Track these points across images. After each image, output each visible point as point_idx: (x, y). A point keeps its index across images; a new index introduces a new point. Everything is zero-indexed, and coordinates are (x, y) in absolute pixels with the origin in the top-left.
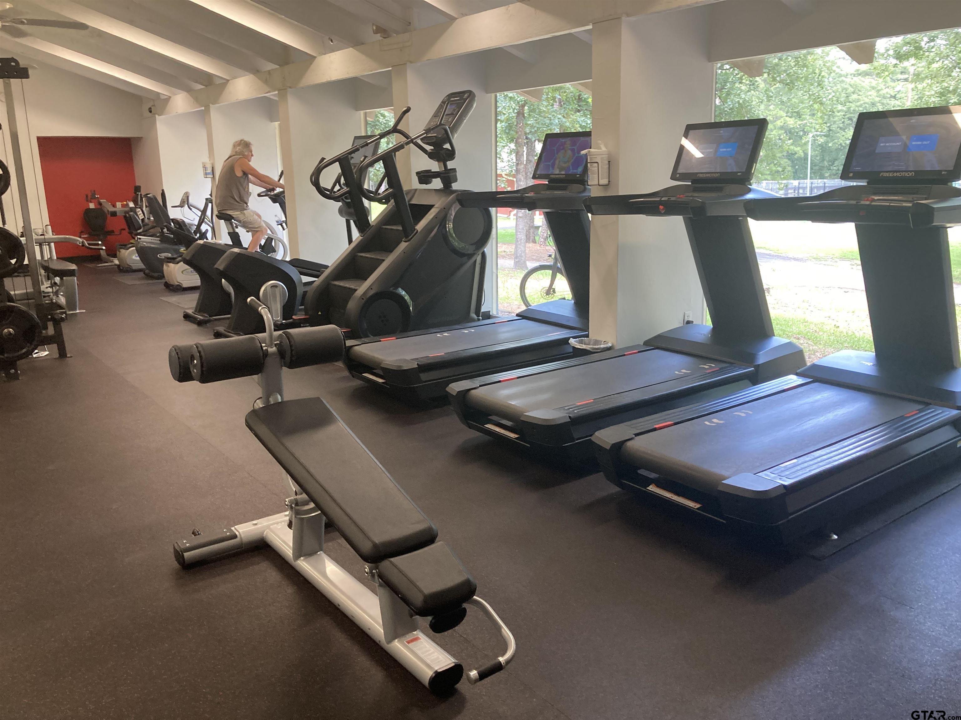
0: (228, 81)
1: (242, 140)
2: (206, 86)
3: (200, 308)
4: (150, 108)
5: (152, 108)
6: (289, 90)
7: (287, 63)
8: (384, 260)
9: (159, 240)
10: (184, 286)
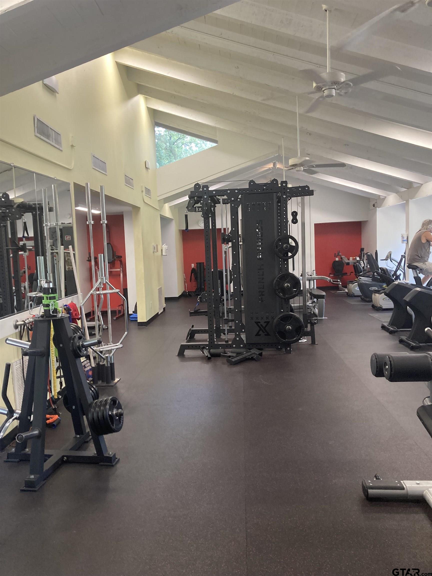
0: (423, 184)
1: (429, 220)
2: (408, 189)
3: (392, 323)
5: (375, 204)
9: (372, 279)
10: (384, 308)
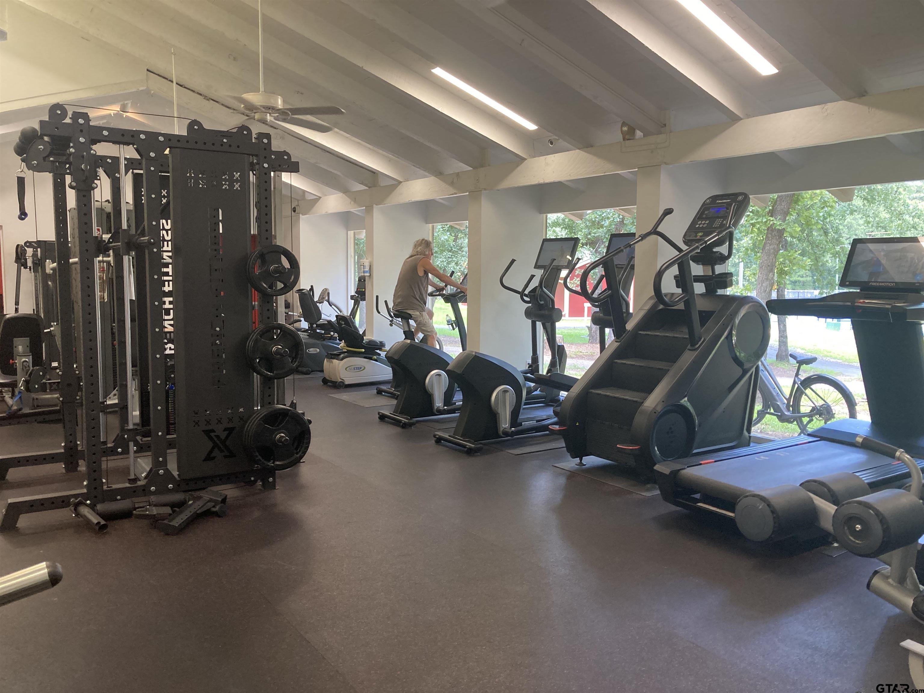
0: (400, 182)
1: (423, 240)
2: (369, 188)
3: (402, 410)
4: (295, 208)
5: (296, 207)
6: (483, 192)
7: (481, 165)
8: (669, 370)
9: (308, 335)
10: (347, 383)
